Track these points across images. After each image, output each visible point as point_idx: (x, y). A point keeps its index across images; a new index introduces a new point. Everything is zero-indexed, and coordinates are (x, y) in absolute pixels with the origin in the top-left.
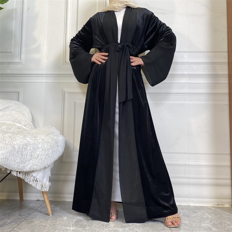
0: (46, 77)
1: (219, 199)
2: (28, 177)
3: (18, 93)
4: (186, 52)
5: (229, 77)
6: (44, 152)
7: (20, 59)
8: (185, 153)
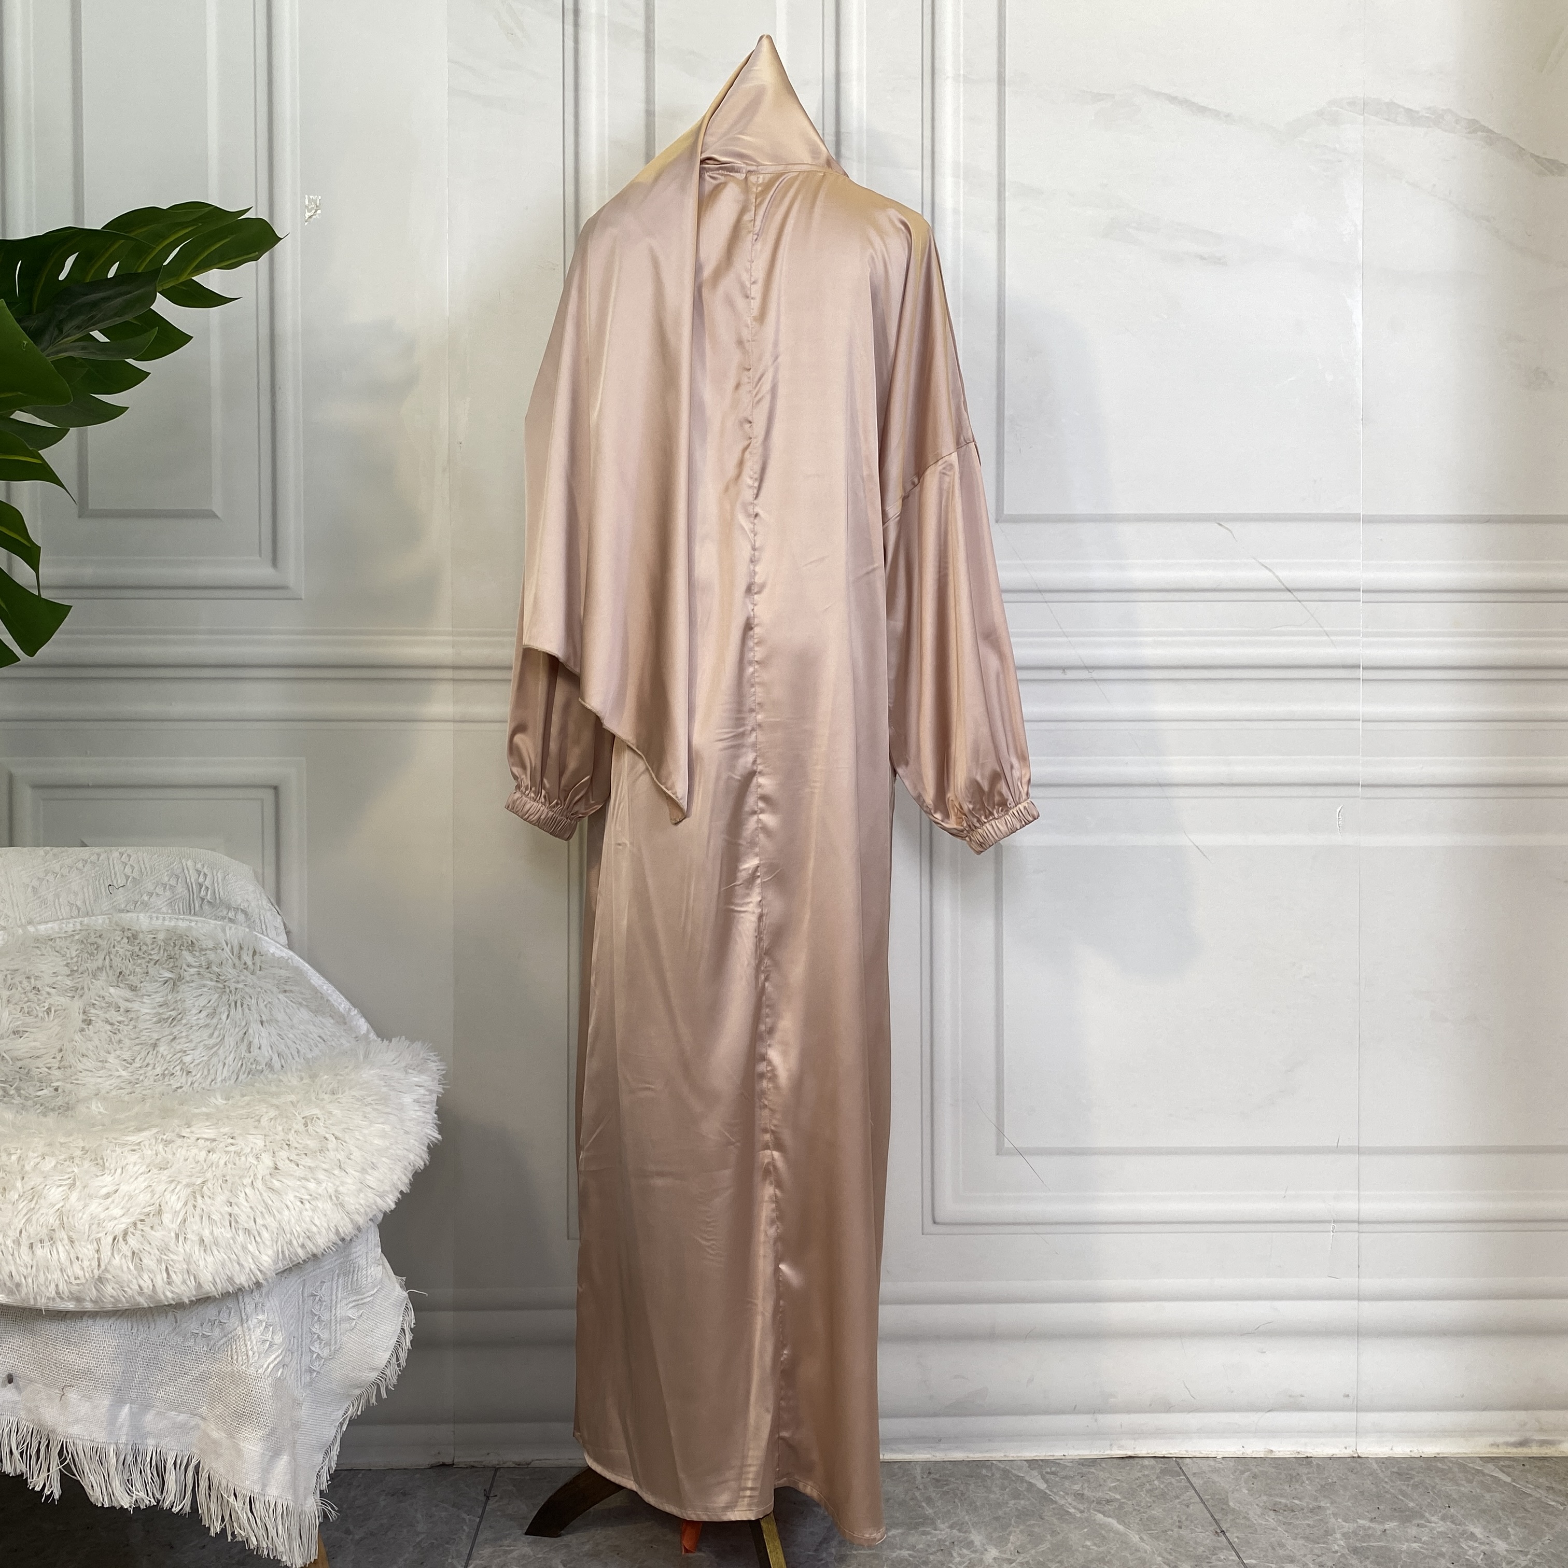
0: (454, 680)
1: (1526, 1408)
3: (276, 788)
4: (1354, 518)
7: (275, 562)
8: (1337, 1150)
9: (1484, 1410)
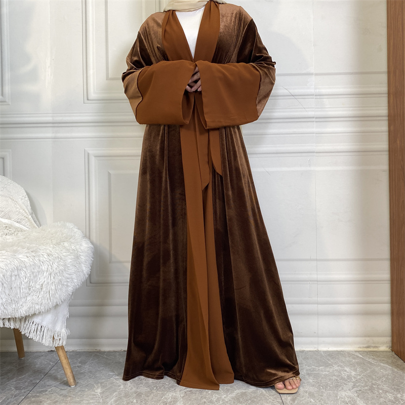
0: (53, 127)
1: (369, 337)
2: (25, 325)
3: (3, 158)
4: (312, 74)
5: (389, 120)
6: (52, 278)
7: (2, 95)
8: (311, 260)
9: (357, 336)
